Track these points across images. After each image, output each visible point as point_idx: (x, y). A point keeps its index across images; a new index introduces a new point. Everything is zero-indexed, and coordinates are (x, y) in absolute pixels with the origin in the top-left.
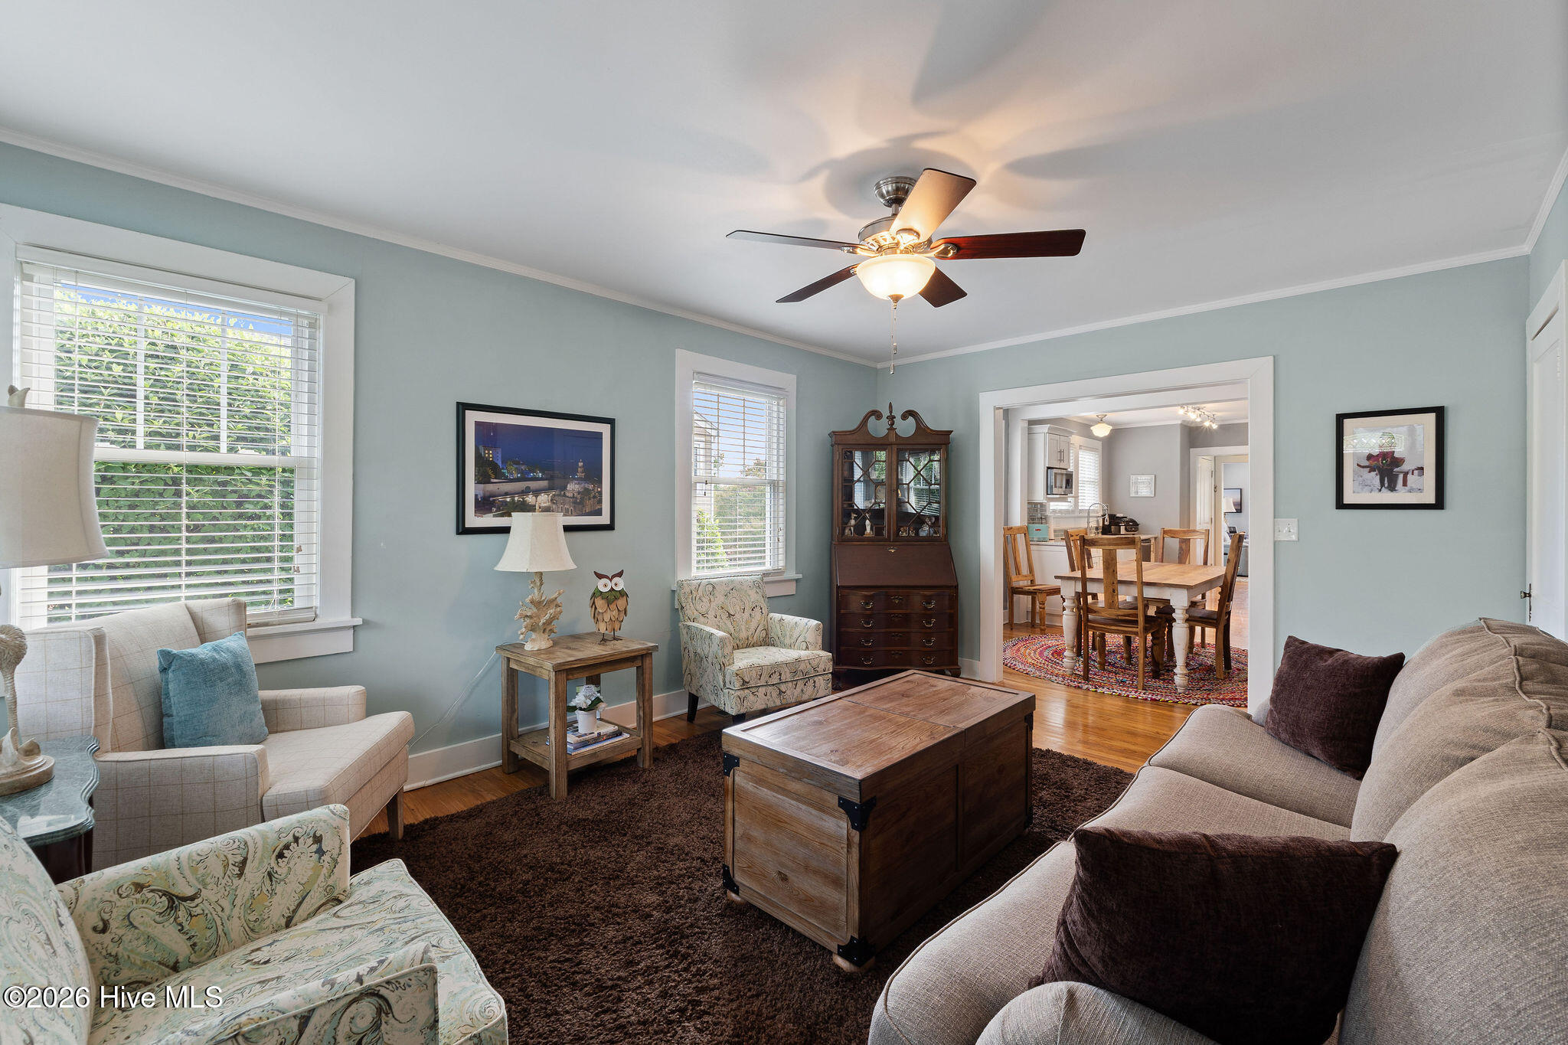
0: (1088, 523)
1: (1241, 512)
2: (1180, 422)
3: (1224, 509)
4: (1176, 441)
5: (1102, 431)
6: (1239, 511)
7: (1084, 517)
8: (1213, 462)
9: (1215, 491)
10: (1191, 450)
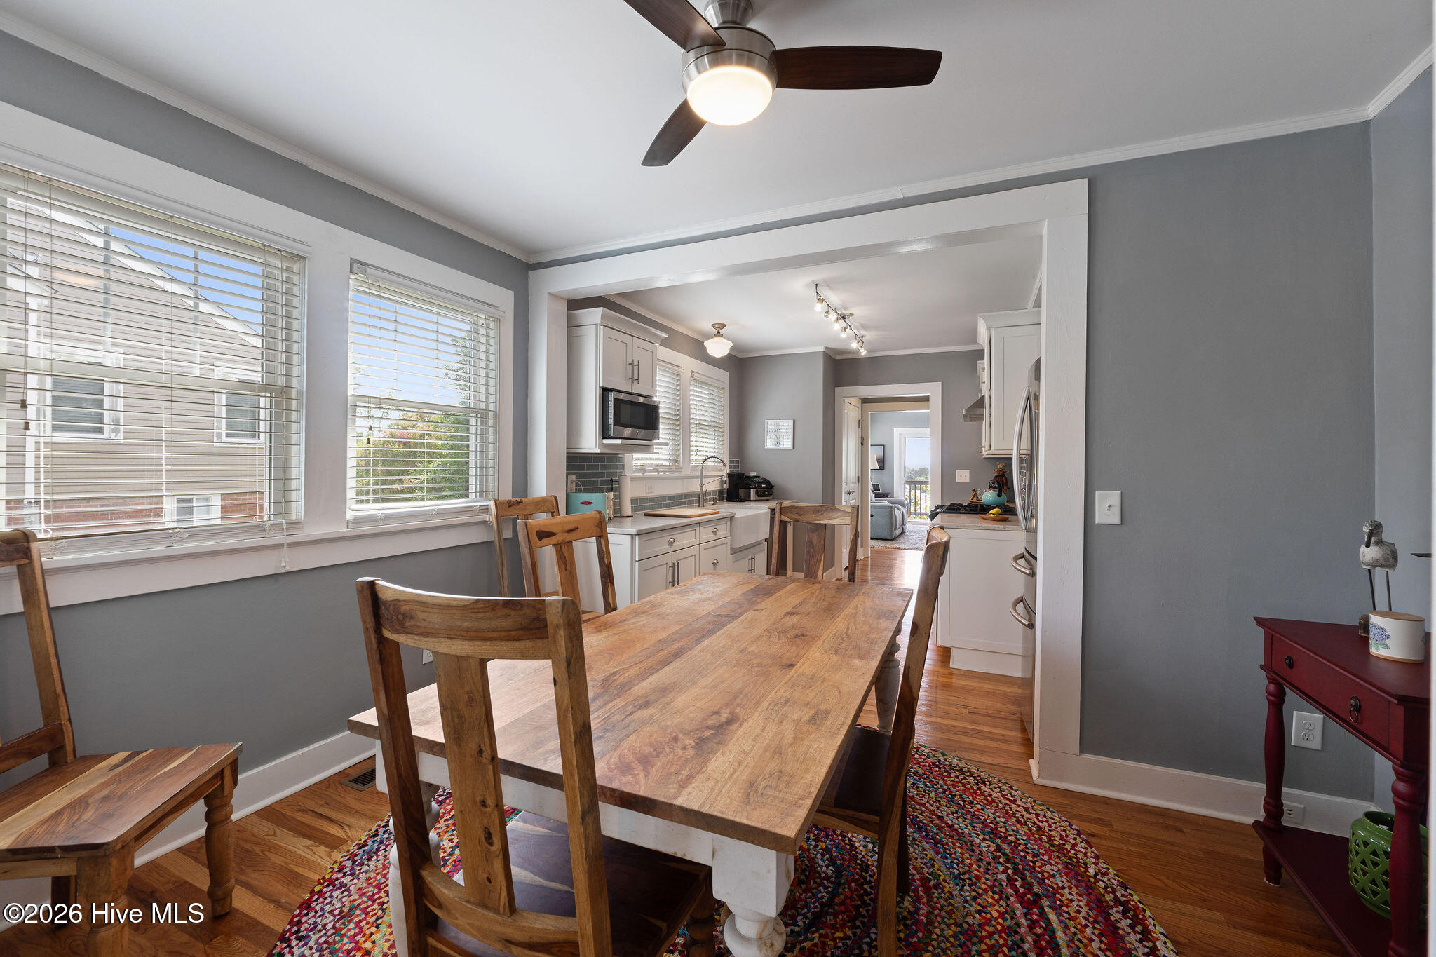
0: (702, 485)
1: (883, 469)
2: (822, 349)
3: (870, 467)
4: (817, 375)
5: (718, 348)
6: (882, 467)
7: (696, 477)
8: (860, 409)
9: (862, 445)
10: (836, 388)
